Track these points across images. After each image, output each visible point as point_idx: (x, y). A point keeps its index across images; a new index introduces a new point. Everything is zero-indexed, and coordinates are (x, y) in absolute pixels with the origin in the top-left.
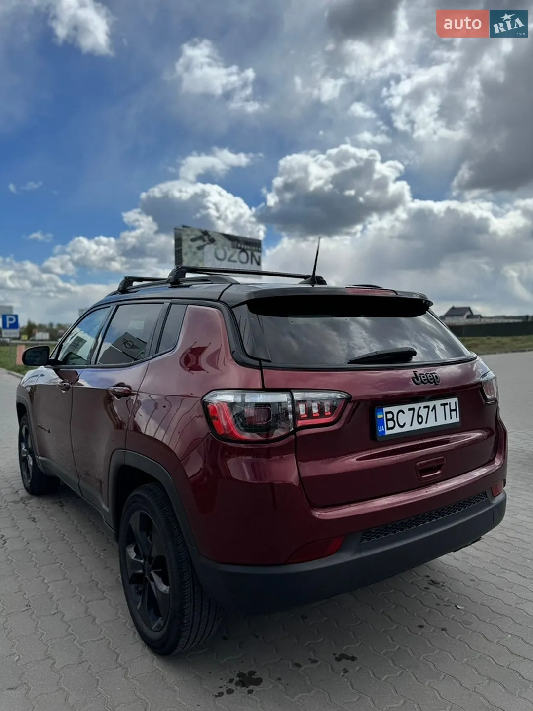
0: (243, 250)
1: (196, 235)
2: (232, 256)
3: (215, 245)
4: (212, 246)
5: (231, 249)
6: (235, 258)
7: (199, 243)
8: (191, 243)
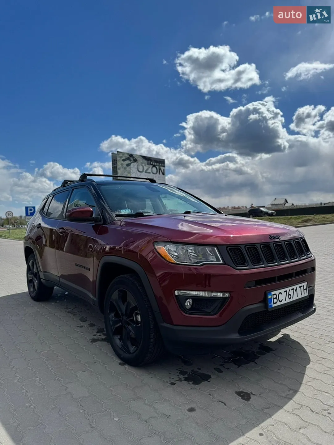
0: (154, 166)
1: (125, 157)
2: (147, 169)
3: (137, 163)
4: (135, 163)
5: (147, 165)
6: (149, 171)
7: (128, 162)
8: (122, 162)
